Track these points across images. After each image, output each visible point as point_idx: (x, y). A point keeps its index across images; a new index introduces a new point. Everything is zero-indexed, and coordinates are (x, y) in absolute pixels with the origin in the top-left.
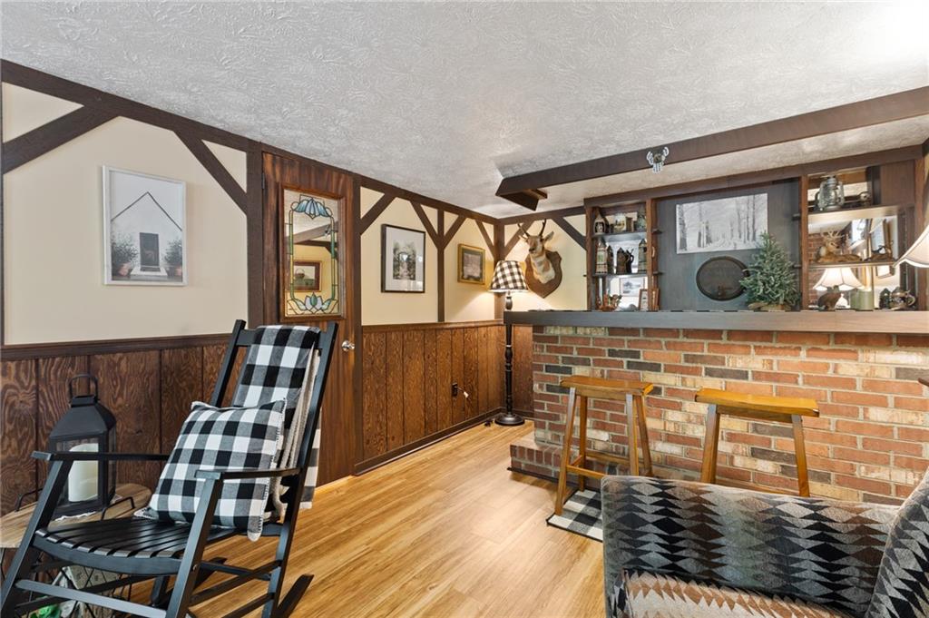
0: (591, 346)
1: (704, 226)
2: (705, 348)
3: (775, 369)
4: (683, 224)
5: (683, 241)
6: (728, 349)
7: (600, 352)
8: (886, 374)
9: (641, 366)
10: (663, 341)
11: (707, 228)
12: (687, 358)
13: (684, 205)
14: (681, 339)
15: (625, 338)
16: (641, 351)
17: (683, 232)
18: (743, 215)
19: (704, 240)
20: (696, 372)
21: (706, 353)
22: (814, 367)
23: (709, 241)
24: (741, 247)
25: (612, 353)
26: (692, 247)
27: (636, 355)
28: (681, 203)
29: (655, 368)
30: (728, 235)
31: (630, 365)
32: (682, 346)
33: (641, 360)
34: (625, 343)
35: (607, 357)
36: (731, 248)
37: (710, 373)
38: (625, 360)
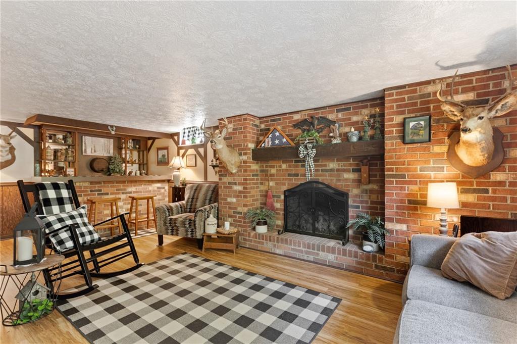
0: (83, 189)
1: (93, 146)
2: (121, 186)
3: (138, 190)
4: (85, 144)
5: (85, 150)
6: (127, 186)
7: (86, 191)
8: (156, 189)
9: (102, 194)
10: (110, 185)
11: (94, 147)
12: (117, 190)
13: (86, 137)
14: (115, 184)
15: (97, 185)
16: (103, 189)
17: (85, 147)
18: (106, 145)
19: (93, 151)
20: (119, 193)
21: (122, 188)
22: (145, 189)
23: (95, 151)
24: (105, 155)
25: (91, 191)
26: (89, 153)
27: (101, 190)
28: (85, 136)
29: (107, 194)
30: (101, 150)
31: (98, 194)
32: (115, 186)
33: (102, 192)
34: (97, 187)
35: (89, 193)
36: (102, 155)
37: (123, 193)
38: (97, 193)
